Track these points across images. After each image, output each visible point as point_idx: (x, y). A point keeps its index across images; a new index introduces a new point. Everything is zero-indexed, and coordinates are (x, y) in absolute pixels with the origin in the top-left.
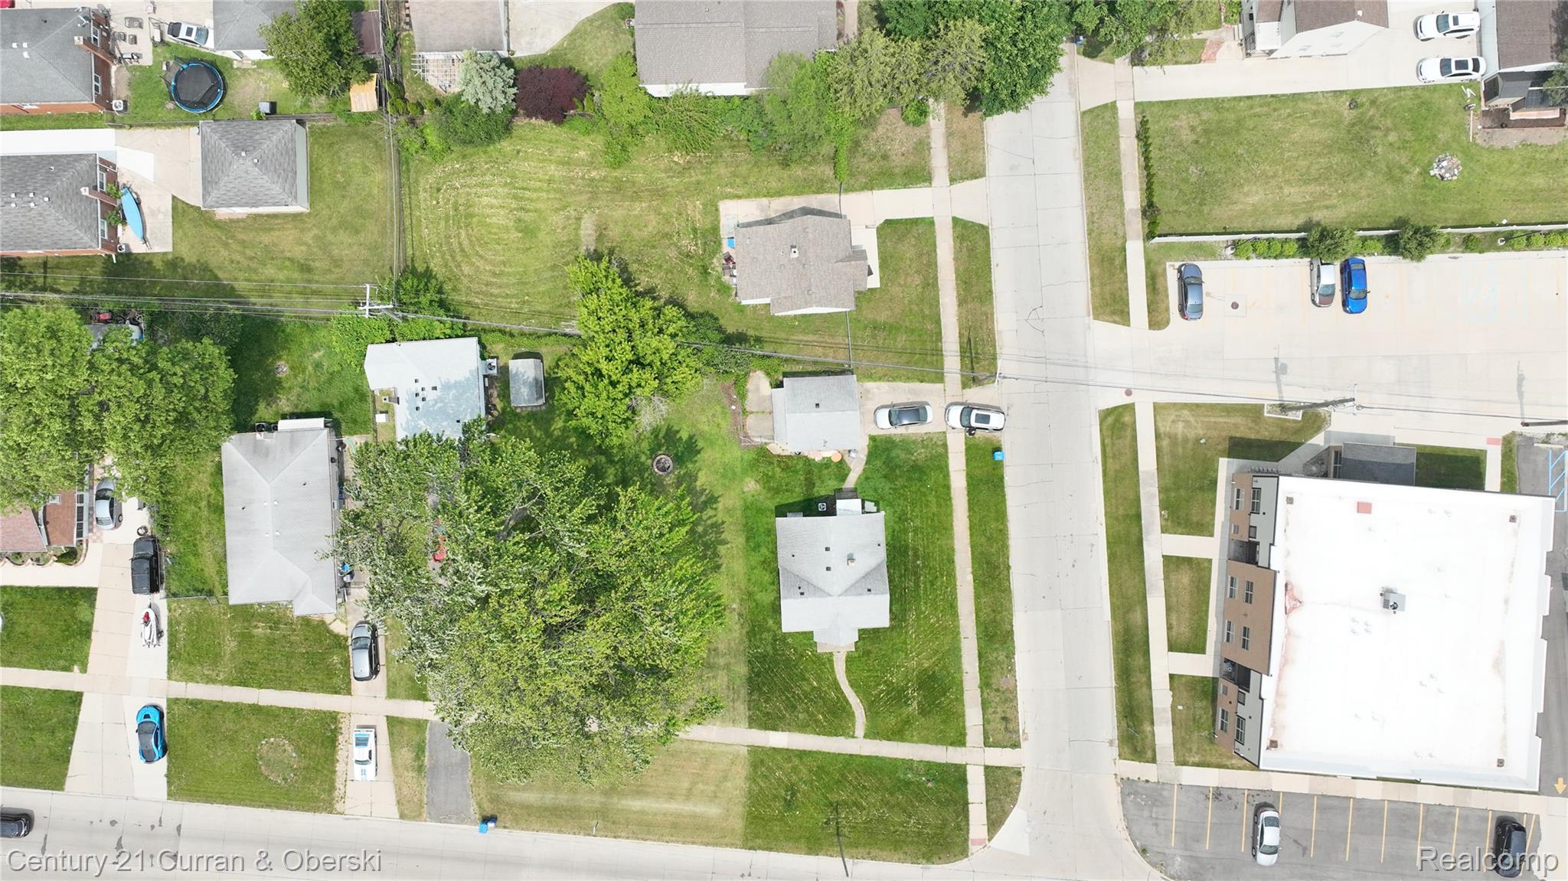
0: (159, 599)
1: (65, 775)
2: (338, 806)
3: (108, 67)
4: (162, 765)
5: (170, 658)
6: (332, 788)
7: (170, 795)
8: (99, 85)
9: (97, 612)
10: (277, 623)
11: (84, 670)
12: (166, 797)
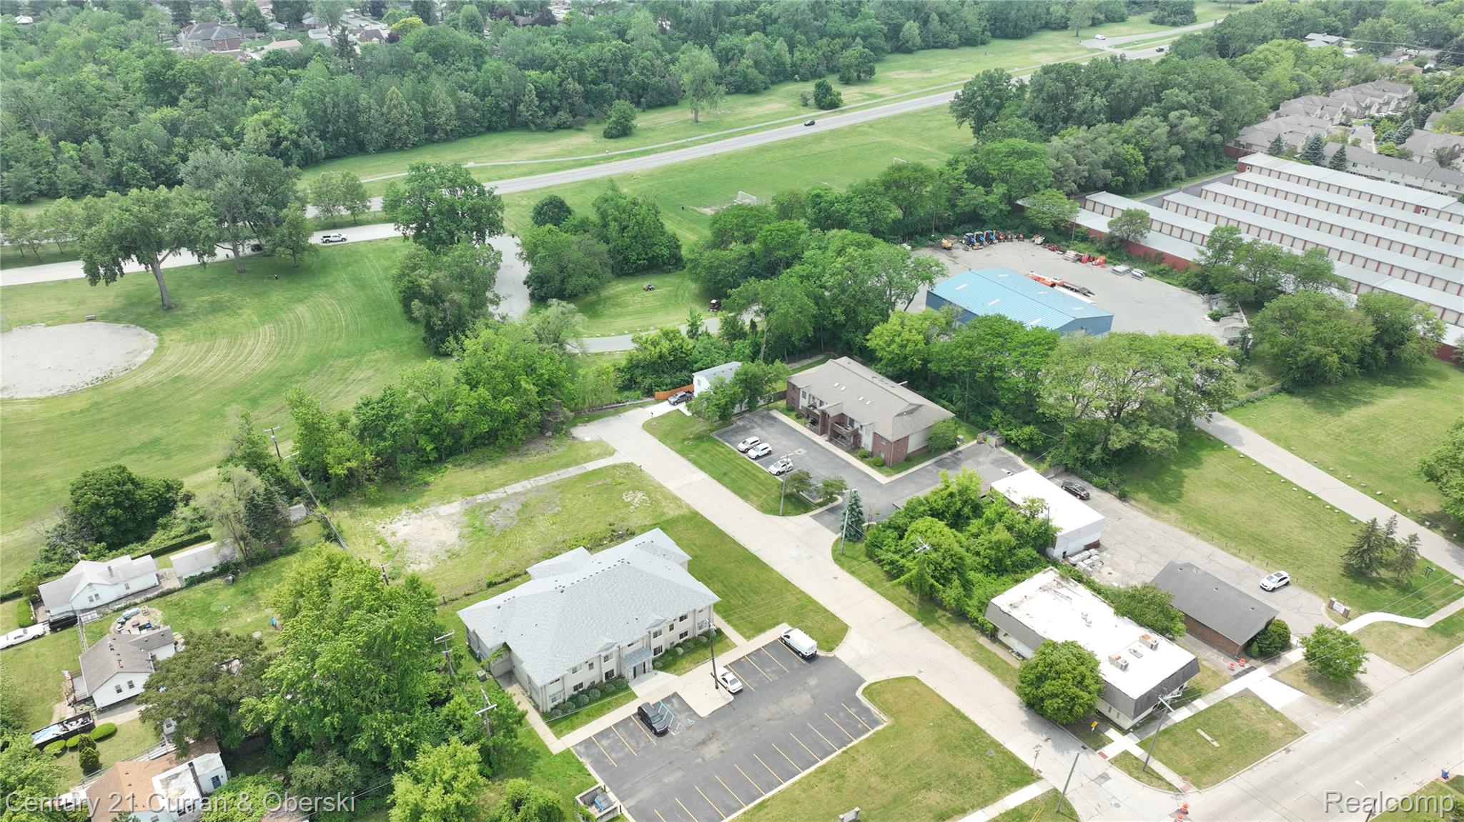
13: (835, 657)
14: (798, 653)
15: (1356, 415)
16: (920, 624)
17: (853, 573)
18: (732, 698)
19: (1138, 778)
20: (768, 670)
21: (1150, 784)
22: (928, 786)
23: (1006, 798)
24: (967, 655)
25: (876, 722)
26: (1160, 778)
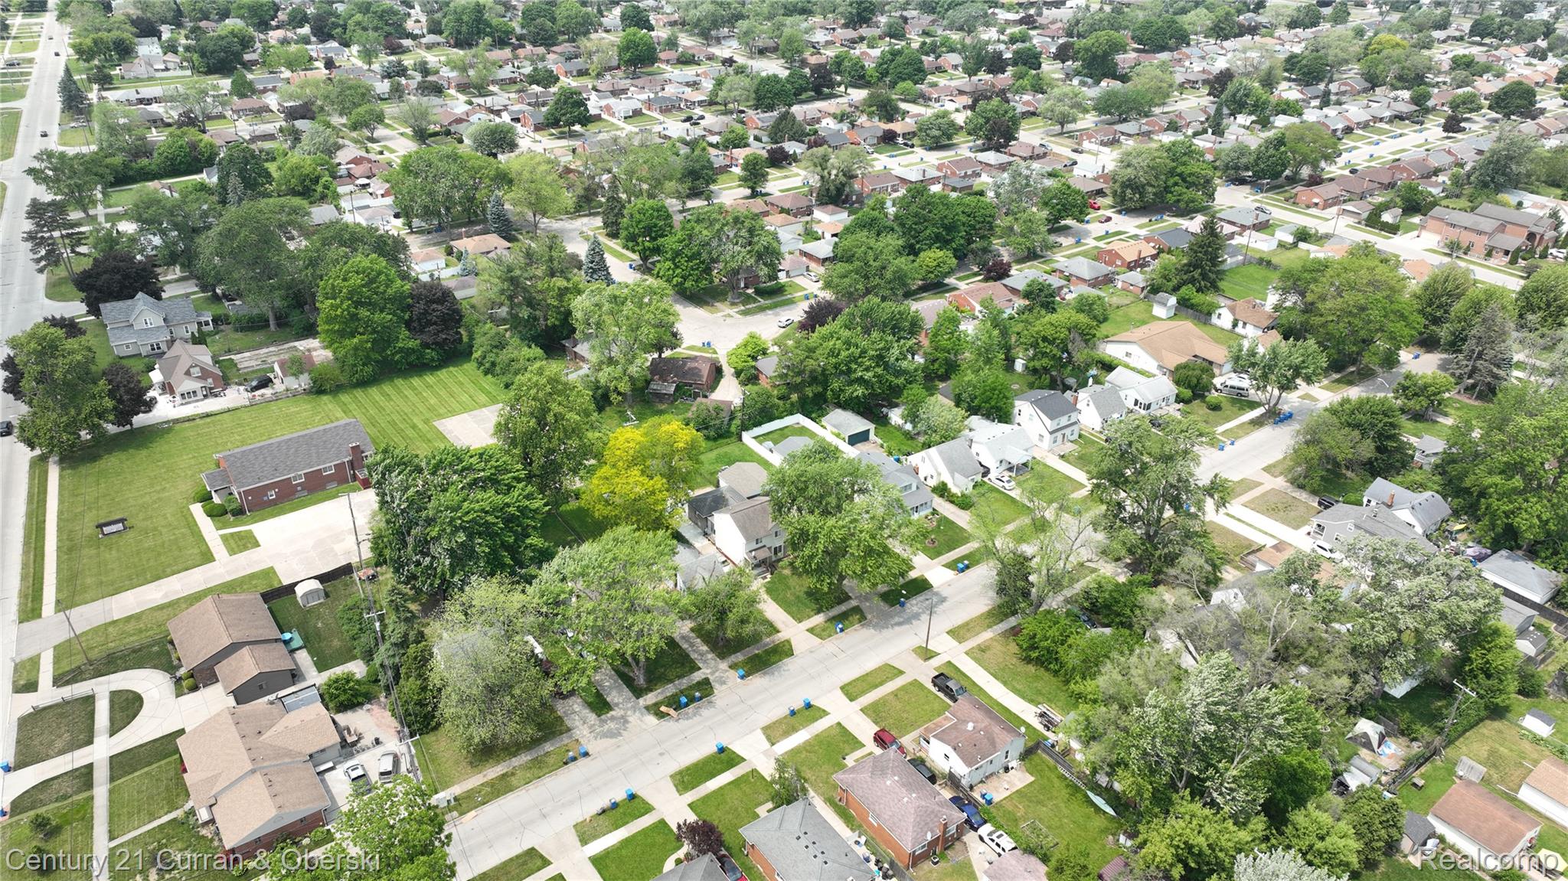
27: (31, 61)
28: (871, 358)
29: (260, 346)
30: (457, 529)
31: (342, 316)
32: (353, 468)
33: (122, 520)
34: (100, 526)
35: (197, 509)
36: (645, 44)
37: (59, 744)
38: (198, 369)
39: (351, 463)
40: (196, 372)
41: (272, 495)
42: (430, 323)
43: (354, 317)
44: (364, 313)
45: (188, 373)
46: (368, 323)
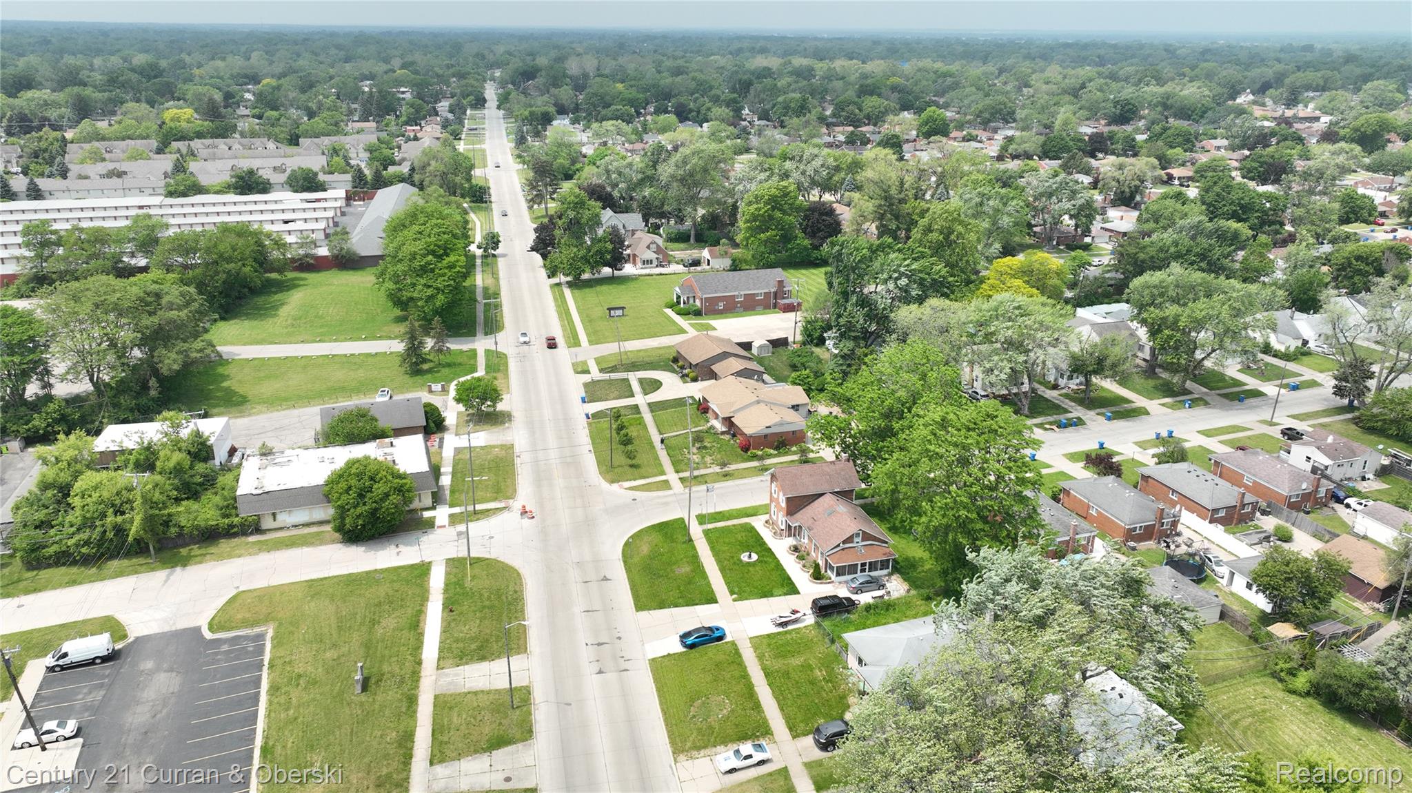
0: (810, 619)
1: (650, 609)
2: (682, 757)
3: (1150, 538)
4: (678, 648)
5: (768, 636)
6: (699, 749)
7: (653, 661)
8: (1138, 532)
9: (782, 598)
10: (830, 681)
11: (734, 600)
12: (651, 657)
13: (137, 639)
14: (92, 662)
15: (284, 311)
16: (178, 569)
17: (35, 591)
18: (80, 740)
19: (478, 519)
20: (80, 697)
21: (488, 516)
22: (374, 622)
23: (431, 585)
24: (257, 554)
25: (261, 637)
26: (489, 510)
27: (483, 129)
28: (1197, 255)
29: (686, 249)
30: (902, 275)
31: (763, 216)
32: (775, 298)
33: (623, 308)
34: (610, 309)
35: (669, 311)
36: (942, 119)
37: (612, 395)
38: (655, 246)
39: (775, 293)
40: (653, 247)
41: (721, 306)
42: (819, 230)
43: (771, 218)
44: (778, 214)
45: (648, 247)
46: (779, 221)
